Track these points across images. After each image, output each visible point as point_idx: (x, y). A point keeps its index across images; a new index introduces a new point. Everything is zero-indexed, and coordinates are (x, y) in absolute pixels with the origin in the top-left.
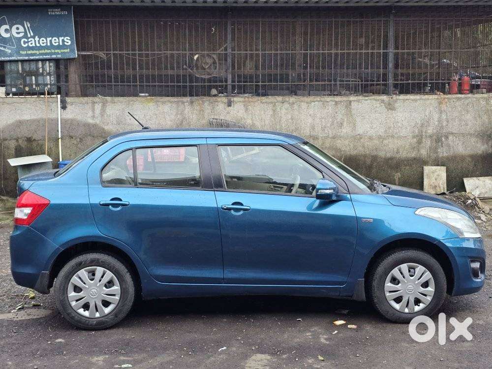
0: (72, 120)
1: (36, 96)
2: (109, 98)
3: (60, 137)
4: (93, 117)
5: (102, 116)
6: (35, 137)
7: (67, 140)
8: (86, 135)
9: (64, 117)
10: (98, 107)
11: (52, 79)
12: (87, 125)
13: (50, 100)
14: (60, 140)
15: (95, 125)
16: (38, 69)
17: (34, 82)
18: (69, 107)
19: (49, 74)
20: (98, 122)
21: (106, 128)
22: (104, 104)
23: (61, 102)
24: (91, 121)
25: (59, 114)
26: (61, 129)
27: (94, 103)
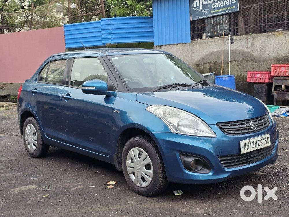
0: (236, 50)
1: (219, 37)
2: (256, 35)
3: (229, 61)
4: (247, 47)
5: (252, 46)
6: (218, 62)
7: (233, 63)
8: (243, 59)
9: (232, 48)
10: (250, 41)
11: (227, 26)
12: (244, 53)
13: (225, 39)
14: (230, 62)
15: (248, 53)
16: (220, 21)
17: (218, 29)
18: (235, 42)
19: (226, 23)
20: (250, 51)
21: (254, 54)
22: (253, 39)
23: (231, 39)
24: (246, 50)
25: (229, 47)
26: (230, 56)
27: (248, 38)
